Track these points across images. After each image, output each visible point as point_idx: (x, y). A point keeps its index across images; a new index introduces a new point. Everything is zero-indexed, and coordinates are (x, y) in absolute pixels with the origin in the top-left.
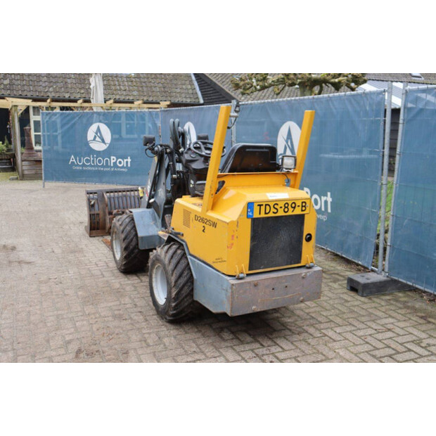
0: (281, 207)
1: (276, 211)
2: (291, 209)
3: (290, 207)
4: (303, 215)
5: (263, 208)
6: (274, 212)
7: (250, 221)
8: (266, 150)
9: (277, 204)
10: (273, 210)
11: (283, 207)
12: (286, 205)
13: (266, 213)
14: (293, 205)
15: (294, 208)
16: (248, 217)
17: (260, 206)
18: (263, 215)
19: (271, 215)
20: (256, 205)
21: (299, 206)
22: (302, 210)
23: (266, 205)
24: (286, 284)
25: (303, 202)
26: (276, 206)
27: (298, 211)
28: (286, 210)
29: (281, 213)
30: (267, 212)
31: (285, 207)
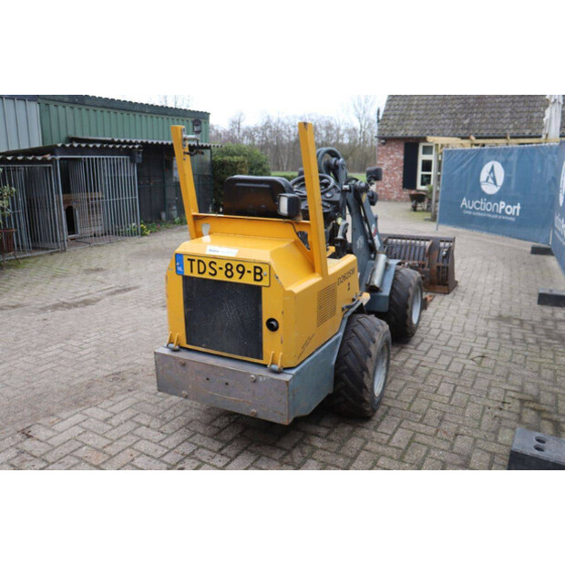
0: (221, 268)
1: (213, 272)
2: (237, 275)
3: (234, 270)
4: (259, 289)
5: (195, 264)
6: (210, 274)
7: (181, 278)
8: (267, 186)
9: (215, 263)
10: (209, 270)
11: (225, 269)
12: (229, 267)
13: (199, 273)
14: (241, 269)
15: (243, 273)
16: (177, 271)
17: (192, 260)
18: (195, 274)
19: (206, 276)
20: (185, 258)
21: (249, 272)
22: (255, 280)
23: (199, 261)
24: (227, 380)
25: (255, 268)
26: (213, 265)
27: (248, 279)
28: (229, 274)
29: (221, 276)
30: (201, 270)
31: (227, 270)
